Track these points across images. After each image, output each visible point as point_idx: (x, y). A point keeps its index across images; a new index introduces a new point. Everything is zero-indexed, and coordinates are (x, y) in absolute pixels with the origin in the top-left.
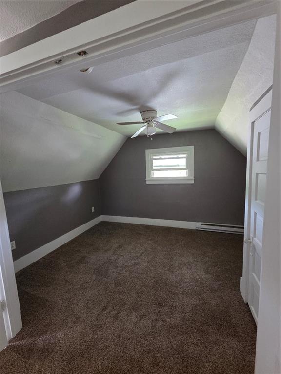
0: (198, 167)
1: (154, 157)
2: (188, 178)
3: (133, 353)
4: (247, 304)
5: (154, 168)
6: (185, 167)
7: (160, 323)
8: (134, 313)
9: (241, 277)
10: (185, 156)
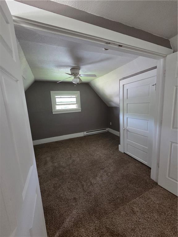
0: (83, 102)
1: (56, 97)
2: (77, 109)
3: (112, 188)
4: (124, 153)
5: (57, 103)
6: (76, 103)
7: (109, 174)
8: (97, 178)
9: (119, 145)
10: (75, 96)
